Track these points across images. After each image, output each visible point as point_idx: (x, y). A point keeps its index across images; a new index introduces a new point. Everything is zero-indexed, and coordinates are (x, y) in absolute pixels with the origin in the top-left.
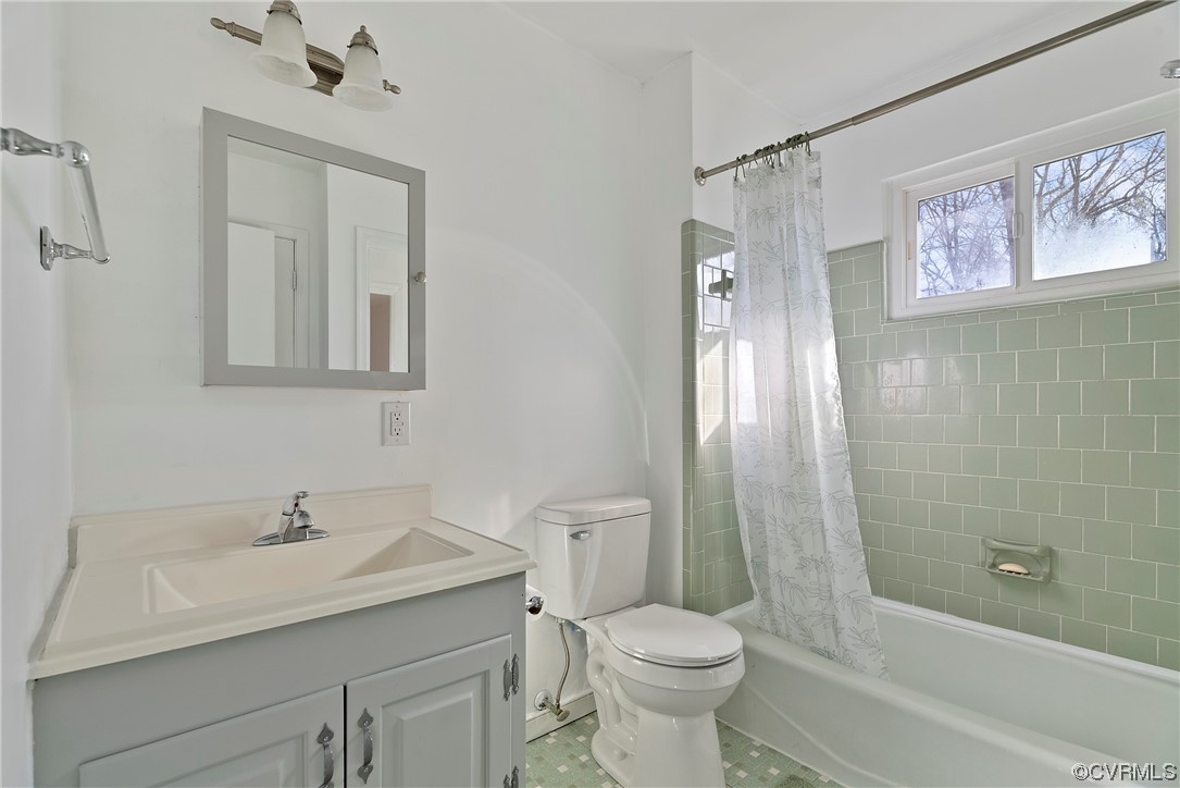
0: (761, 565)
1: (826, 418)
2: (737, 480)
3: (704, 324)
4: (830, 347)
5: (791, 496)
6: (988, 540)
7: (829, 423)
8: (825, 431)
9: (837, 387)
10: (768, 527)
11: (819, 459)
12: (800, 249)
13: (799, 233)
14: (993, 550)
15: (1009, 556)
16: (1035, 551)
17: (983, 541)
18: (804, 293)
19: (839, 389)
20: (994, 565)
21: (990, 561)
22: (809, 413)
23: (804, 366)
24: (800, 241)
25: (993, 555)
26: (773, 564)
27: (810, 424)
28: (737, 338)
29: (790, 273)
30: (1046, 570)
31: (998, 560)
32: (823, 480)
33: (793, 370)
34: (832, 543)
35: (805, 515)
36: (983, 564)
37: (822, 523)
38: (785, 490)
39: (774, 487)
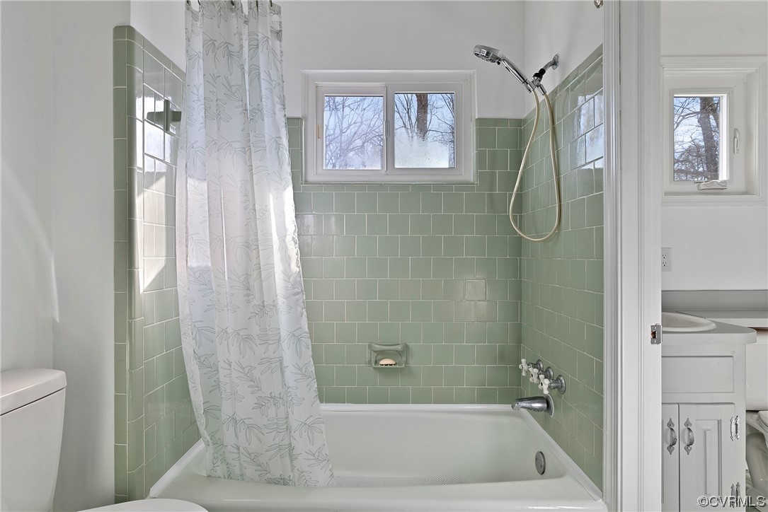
0: (212, 410)
1: (286, 260)
2: (186, 328)
3: (144, 154)
4: (289, 193)
5: (248, 338)
6: (373, 345)
7: (289, 265)
8: (287, 273)
9: (295, 231)
10: (222, 373)
11: (281, 301)
12: (264, 92)
13: (263, 76)
14: (375, 351)
15: (384, 354)
16: (399, 348)
17: (370, 346)
18: (267, 138)
19: (296, 234)
20: (376, 362)
21: (373, 359)
22: (270, 255)
23: (265, 211)
24: (264, 85)
25: (376, 354)
26: (227, 409)
27: (271, 266)
28: (188, 175)
29: (252, 115)
30: (404, 359)
31: (378, 358)
32: (283, 320)
33: (253, 214)
34: (290, 377)
35: (264, 356)
36: (370, 362)
37: (281, 360)
38: (242, 333)
39: (230, 330)
